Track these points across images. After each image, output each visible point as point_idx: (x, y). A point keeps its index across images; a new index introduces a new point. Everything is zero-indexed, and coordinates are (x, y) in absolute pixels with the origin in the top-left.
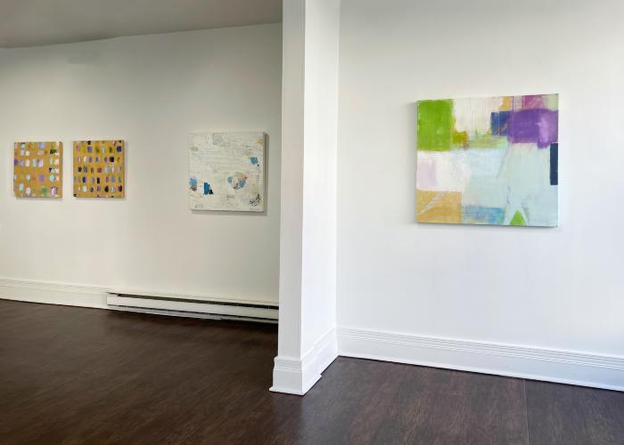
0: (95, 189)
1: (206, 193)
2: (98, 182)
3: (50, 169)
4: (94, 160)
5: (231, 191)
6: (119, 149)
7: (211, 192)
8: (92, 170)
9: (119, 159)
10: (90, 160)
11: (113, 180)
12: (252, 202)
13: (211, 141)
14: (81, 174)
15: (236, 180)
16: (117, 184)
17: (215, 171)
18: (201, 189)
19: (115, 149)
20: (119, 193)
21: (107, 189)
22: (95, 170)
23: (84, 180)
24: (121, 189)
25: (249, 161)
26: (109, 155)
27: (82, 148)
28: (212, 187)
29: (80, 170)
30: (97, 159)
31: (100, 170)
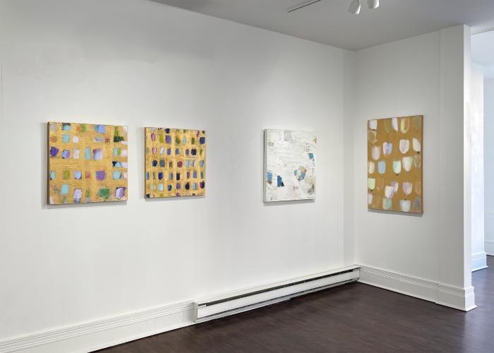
0: (174, 187)
1: (278, 186)
2: (178, 178)
3: (114, 163)
4: (173, 151)
5: (296, 183)
6: (202, 141)
7: (283, 185)
8: (171, 164)
9: (201, 151)
10: (169, 152)
11: (195, 176)
12: (309, 191)
13: (283, 137)
14: (157, 169)
15: (299, 173)
16: (199, 180)
17: (285, 165)
18: (275, 182)
19: (197, 139)
20: (200, 190)
21: (187, 187)
22: (175, 165)
23: (161, 176)
24: (203, 185)
25: (308, 157)
26: (190, 147)
27: (157, 137)
28: (284, 180)
29: (155, 164)
30: (177, 152)
31: (180, 164)
